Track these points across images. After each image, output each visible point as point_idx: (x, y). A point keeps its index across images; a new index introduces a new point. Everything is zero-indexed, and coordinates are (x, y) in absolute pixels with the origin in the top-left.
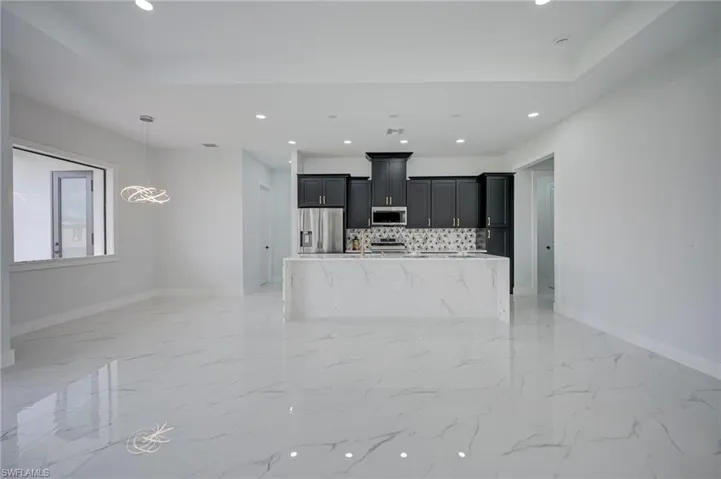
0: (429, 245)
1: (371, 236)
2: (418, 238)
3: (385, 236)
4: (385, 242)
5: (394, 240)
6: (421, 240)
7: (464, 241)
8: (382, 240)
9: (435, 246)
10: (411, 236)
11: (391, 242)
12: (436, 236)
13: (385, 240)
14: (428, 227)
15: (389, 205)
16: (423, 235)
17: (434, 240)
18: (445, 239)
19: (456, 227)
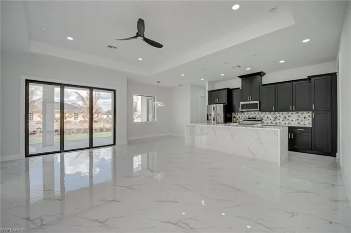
0: (278, 121)
1: (244, 116)
2: (270, 118)
3: (251, 116)
4: (250, 119)
5: (255, 118)
6: (273, 119)
7: (303, 119)
8: (249, 118)
9: (282, 122)
10: (266, 116)
11: (254, 119)
12: (283, 116)
13: (251, 118)
14: (273, 111)
15: (250, 101)
16: (274, 116)
17: (281, 119)
18: (289, 118)
19: (292, 111)
